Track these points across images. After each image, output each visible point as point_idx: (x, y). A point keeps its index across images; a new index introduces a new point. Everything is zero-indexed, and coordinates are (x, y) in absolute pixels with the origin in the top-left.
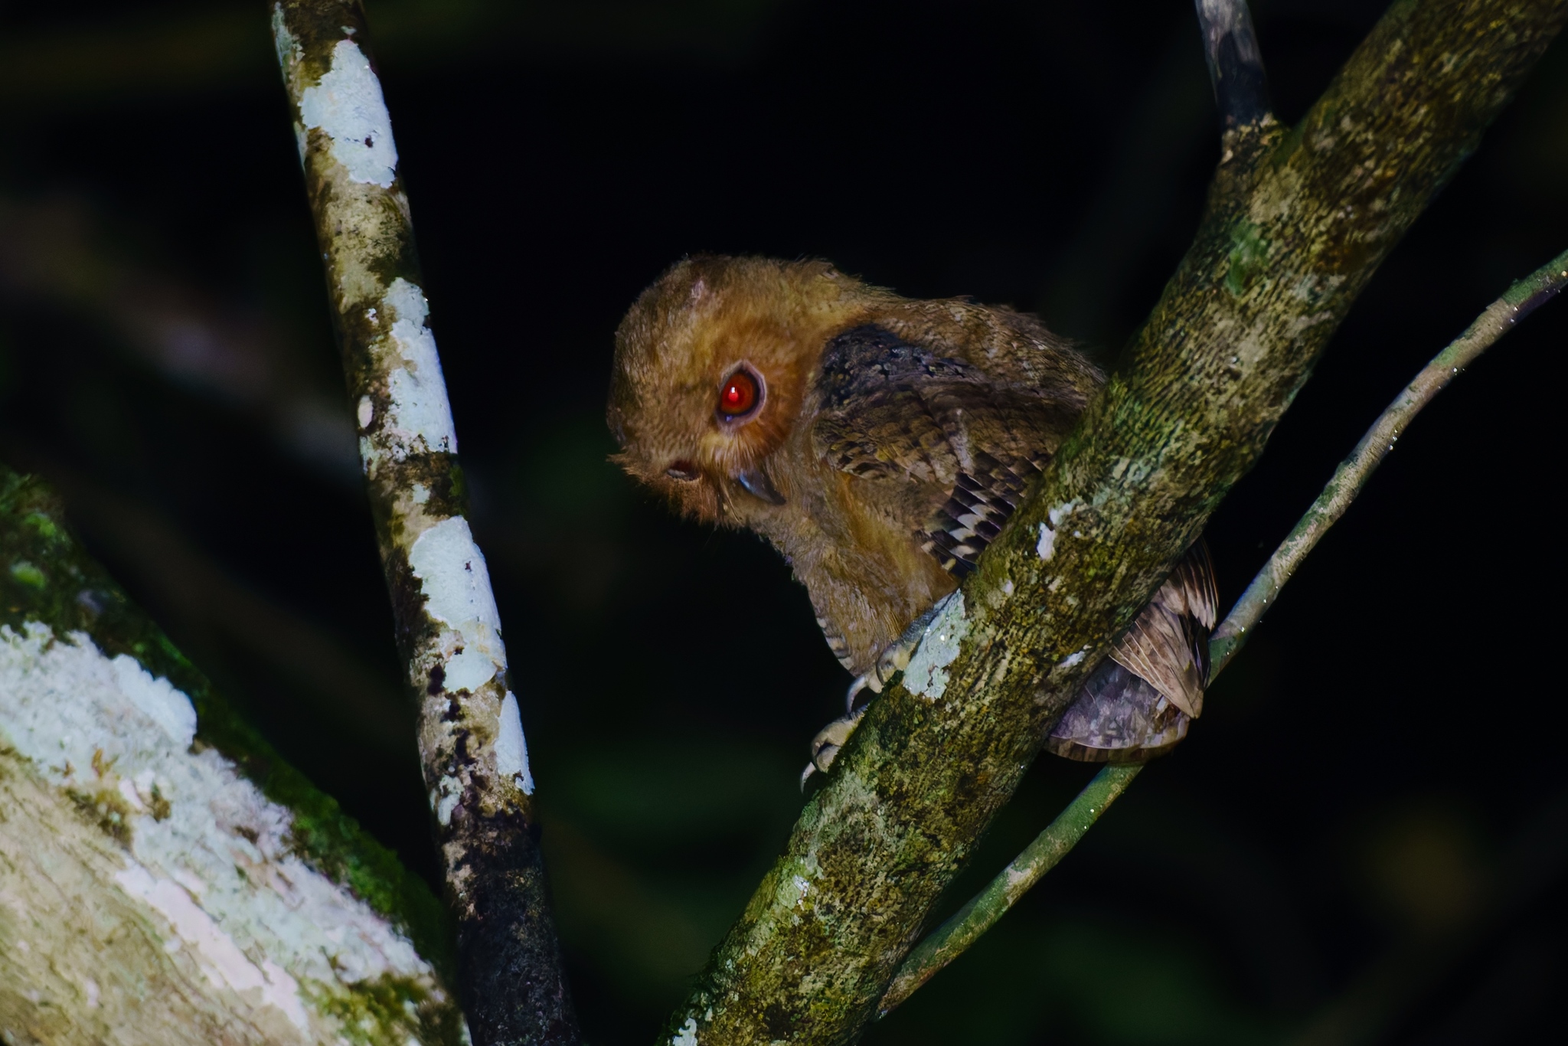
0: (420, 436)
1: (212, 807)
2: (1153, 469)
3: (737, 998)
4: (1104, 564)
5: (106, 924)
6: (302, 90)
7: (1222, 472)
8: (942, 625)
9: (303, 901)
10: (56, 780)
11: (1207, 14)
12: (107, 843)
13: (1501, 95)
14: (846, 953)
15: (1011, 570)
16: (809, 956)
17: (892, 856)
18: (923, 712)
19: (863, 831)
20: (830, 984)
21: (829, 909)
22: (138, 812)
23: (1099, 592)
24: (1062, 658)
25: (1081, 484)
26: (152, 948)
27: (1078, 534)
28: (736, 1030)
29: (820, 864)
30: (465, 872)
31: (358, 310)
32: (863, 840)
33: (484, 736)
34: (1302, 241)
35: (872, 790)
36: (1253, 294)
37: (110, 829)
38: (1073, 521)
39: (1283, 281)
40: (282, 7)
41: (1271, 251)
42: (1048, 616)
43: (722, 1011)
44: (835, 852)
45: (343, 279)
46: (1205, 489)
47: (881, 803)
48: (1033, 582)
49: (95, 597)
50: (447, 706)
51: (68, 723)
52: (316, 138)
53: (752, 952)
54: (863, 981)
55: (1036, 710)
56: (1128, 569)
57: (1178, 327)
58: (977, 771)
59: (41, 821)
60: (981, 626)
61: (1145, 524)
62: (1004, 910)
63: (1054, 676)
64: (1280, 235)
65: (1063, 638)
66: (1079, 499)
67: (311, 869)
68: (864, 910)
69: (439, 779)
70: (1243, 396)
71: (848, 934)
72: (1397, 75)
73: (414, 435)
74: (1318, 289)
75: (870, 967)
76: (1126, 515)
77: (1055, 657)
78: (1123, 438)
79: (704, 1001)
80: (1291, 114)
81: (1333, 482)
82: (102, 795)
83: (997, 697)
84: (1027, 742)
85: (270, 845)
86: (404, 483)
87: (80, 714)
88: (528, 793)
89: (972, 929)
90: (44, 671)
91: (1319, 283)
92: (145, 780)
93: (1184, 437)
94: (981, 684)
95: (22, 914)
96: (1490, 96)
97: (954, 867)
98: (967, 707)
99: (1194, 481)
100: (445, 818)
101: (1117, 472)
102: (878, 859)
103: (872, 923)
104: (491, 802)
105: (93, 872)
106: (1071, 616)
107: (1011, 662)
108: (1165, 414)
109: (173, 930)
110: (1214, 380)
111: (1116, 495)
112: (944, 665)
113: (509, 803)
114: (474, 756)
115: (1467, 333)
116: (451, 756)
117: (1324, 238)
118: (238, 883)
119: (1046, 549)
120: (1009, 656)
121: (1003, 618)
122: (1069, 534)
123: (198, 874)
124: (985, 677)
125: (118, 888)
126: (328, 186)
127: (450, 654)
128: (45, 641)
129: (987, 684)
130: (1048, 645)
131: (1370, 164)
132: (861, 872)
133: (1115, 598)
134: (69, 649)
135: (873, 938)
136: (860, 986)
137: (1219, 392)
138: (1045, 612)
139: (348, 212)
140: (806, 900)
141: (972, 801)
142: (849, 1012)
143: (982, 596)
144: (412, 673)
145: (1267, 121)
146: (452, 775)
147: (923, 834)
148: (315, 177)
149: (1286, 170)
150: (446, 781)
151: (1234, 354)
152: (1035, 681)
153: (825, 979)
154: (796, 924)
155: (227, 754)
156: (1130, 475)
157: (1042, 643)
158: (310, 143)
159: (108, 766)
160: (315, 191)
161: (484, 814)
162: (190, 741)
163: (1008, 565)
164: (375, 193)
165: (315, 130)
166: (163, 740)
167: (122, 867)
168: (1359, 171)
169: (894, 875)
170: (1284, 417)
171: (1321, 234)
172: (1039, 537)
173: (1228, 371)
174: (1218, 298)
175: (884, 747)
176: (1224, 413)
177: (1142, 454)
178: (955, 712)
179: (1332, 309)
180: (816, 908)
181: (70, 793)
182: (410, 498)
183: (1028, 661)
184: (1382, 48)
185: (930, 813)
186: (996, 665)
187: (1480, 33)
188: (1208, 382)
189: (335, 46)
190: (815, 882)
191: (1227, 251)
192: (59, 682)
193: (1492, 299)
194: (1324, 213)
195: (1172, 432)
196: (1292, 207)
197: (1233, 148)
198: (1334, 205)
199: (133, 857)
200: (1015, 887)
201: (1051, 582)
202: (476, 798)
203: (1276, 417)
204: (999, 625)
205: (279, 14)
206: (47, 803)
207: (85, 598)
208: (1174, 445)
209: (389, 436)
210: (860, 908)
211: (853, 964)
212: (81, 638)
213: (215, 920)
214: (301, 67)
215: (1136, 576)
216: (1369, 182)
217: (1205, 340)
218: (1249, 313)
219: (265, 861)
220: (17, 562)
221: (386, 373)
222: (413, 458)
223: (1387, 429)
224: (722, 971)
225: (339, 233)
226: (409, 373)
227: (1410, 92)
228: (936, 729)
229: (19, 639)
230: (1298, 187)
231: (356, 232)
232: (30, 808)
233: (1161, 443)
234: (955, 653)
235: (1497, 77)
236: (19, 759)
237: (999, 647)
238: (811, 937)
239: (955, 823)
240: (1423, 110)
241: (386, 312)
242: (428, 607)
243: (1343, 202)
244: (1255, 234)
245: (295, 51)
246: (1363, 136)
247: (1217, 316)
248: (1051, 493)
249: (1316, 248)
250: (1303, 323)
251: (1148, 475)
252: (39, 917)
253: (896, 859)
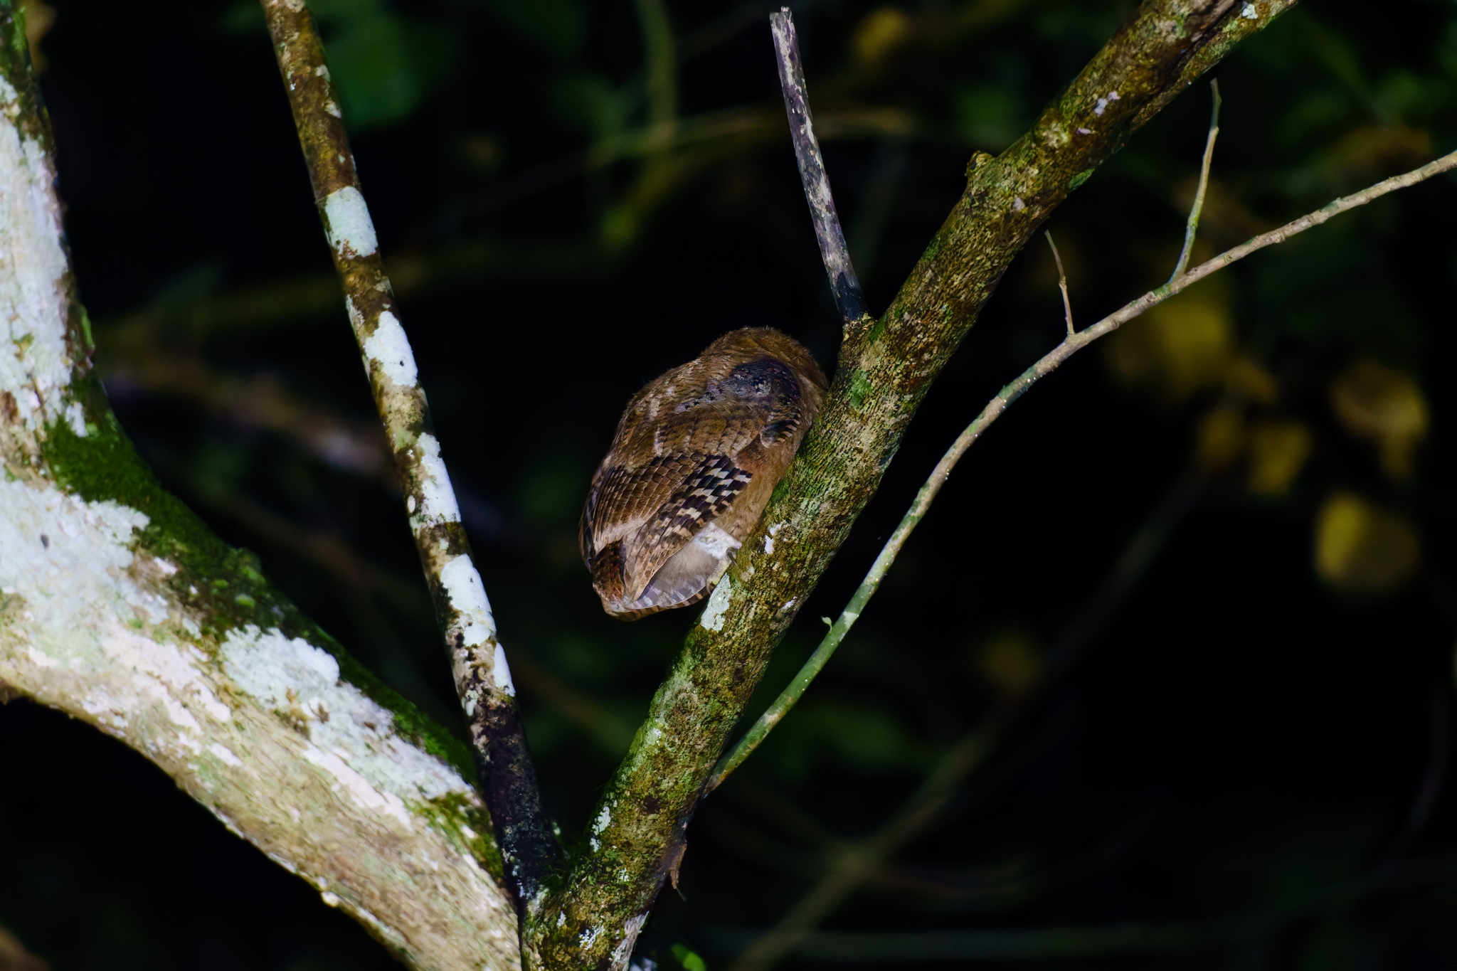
0: (441, 514)
1: (351, 714)
2: (821, 503)
3: (629, 794)
4: (800, 554)
5: (301, 779)
6: (365, 338)
7: (857, 502)
8: (719, 592)
9: (402, 758)
10: (268, 707)
11: (829, 264)
12: (297, 737)
13: (985, 295)
14: (683, 766)
15: (752, 562)
16: (665, 769)
17: (703, 714)
18: (713, 638)
19: (687, 702)
20: (676, 783)
21: (673, 744)
22: (312, 720)
23: (799, 569)
24: (783, 604)
25: (785, 514)
26: (325, 789)
27: (785, 540)
28: (630, 810)
29: (666, 721)
30: (483, 739)
31: (403, 452)
32: (687, 707)
33: (487, 668)
34: (888, 379)
35: (689, 681)
36: (866, 408)
37: (299, 730)
38: (783, 533)
39: (880, 400)
40: (351, 297)
41: (873, 385)
42: (773, 584)
43: (622, 801)
44: (673, 714)
45: (394, 436)
46: (849, 511)
47: (695, 687)
48: (764, 566)
49: (282, 609)
50: (466, 653)
51: (272, 676)
52: (375, 365)
53: (635, 769)
54: (693, 780)
55: (771, 632)
56: (813, 556)
57: (828, 428)
58: (743, 666)
59: (262, 728)
60: (739, 591)
61: (820, 531)
62: (765, 736)
63: (779, 615)
64: (877, 376)
65: (782, 594)
66: (785, 521)
67: (404, 741)
68: (691, 743)
69: (465, 691)
70: (865, 461)
71: (683, 757)
72: (930, 289)
73: (438, 514)
74: (899, 403)
75: (697, 772)
76: (809, 528)
77: (779, 604)
78: (804, 488)
79: (612, 797)
80: (878, 313)
81: (917, 500)
82: (293, 712)
83: (751, 627)
84: (768, 650)
85: (382, 731)
86: (434, 539)
87: (279, 671)
88: (513, 695)
89: (749, 748)
90: (257, 650)
91: (899, 400)
92: (315, 702)
93: (836, 485)
94: (742, 621)
95: (257, 778)
96: (980, 296)
97: (736, 717)
98: (736, 634)
99: (843, 507)
100: (470, 712)
101: (803, 506)
102: (696, 716)
103: (696, 749)
104: (494, 702)
105: (292, 753)
106: (785, 583)
107: (756, 609)
108: (825, 474)
109: (336, 779)
110: (849, 454)
111: (803, 518)
112: (721, 613)
113: (503, 702)
114: (482, 678)
115: (981, 415)
116: (471, 679)
117: (900, 375)
118: (368, 752)
119: (769, 549)
120: (755, 605)
121: (750, 586)
122: (780, 540)
123: (346, 749)
124: (743, 617)
125: (305, 760)
126: (382, 388)
127: (466, 626)
128: (257, 634)
129: (745, 621)
130: (775, 598)
131: (920, 336)
132: (688, 723)
133: (807, 571)
134: (269, 638)
135: (697, 757)
136: (692, 783)
137: (852, 460)
138: (772, 581)
139: (394, 401)
140: (660, 740)
141: (742, 682)
142: (688, 797)
143: (739, 576)
144: (447, 638)
145: (865, 317)
146: (472, 689)
147: (719, 701)
148: (375, 384)
149: (877, 342)
150: (469, 693)
151: (858, 440)
152: (769, 618)
153: (674, 781)
154: (657, 753)
155: (356, 685)
156: (809, 507)
157: (771, 597)
158: (371, 366)
159: (295, 697)
160: (376, 391)
161: (491, 708)
162: (336, 680)
163: (750, 559)
164: (408, 390)
165: (374, 359)
166: (323, 681)
167: (306, 749)
168: (915, 340)
169: (705, 724)
170: (886, 470)
171: (898, 374)
172: (765, 543)
173: (856, 449)
174: (847, 411)
175: (694, 657)
176: (856, 471)
177: (815, 495)
178: (729, 637)
179: (907, 412)
180: (666, 744)
181: (276, 713)
182: (439, 547)
183: (765, 607)
184: (921, 276)
185: (720, 690)
186: (748, 611)
187: (971, 264)
188: (846, 455)
189: (379, 315)
190: (665, 731)
191: (850, 387)
192: (266, 655)
193: (993, 397)
194: (898, 363)
195: (830, 483)
196: (882, 361)
197: (849, 333)
198: (903, 358)
199: (312, 743)
200: (770, 724)
201: (773, 565)
202: (485, 700)
203: (883, 470)
204: (748, 590)
205: (349, 301)
206: (264, 719)
207: (276, 610)
208: (831, 489)
209: (424, 516)
210: (689, 742)
211: (688, 772)
212: (275, 631)
213: (357, 772)
214: (363, 327)
215: (817, 559)
216: (921, 345)
217: (843, 433)
218: (864, 418)
219: (381, 740)
220: (239, 594)
221: (421, 482)
222: (438, 526)
223: (942, 470)
224: (620, 781)
225: (390, 412)
226: (433, 482)
227: (938, 297)
228: (720, 647)
229: (242, 634)
230: (884, 351)
231: (399, 411)
232: (256, 722)
233: (825, 488)
234: (727, 606)
235: (983, 285)
236: (249, 697)
237: (750, 601)
238: (665, 759)
239: (734, 695)
240: (945, 306)
241: (418, 452)
242: (452, 603)
243: (908, 357)
244: (864, 377)
245: (359, 319)
246: (916, 322)
247: (848, 421)
248: (769, 520)
249: (896, 381)
250: (892, 421)
251: (819, 507)
252: (267, 779)
253: (706, 715)
